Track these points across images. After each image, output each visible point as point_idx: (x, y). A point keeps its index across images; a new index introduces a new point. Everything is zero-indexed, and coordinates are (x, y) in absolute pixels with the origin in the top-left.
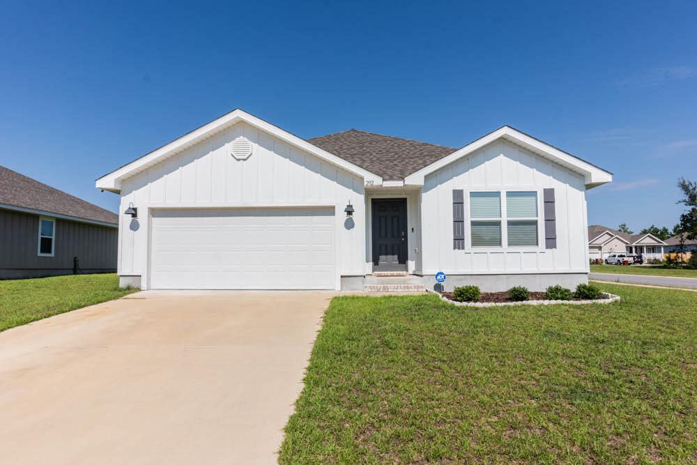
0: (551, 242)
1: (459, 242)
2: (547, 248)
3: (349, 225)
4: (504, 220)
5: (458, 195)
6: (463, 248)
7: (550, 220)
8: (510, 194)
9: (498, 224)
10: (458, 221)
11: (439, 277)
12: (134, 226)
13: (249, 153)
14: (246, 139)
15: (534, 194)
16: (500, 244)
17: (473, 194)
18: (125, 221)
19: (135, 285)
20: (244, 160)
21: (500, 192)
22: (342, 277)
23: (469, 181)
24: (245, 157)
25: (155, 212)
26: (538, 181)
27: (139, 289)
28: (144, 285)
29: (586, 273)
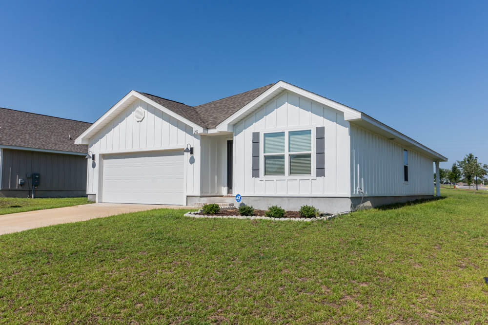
0: (321, 171)
1: (255, 173)
2: (317, 176)
3: (192, 161)
4: (287, 155)
5: (256, 136)
6: (258, 177)
7: (321, 153)
8: (292, 133)
9: (282, 157)
10: (256, 156)
11: (237, 198)
12: (94, 165)
13: (143, 117)
14: (141, 108)
15: (308, 132)
16: (283, 173)
17: (266, 135)
18: (90, 161)
19: (93, 200)
20: (141, 121)
21: (284, 132)
22: (187, 196)
23: (264, 125)
24: (140, 120)
25: (105, 156)
26: (310, 121)
27: (95, 202)
28: (97, 200)
29: (348, 198)
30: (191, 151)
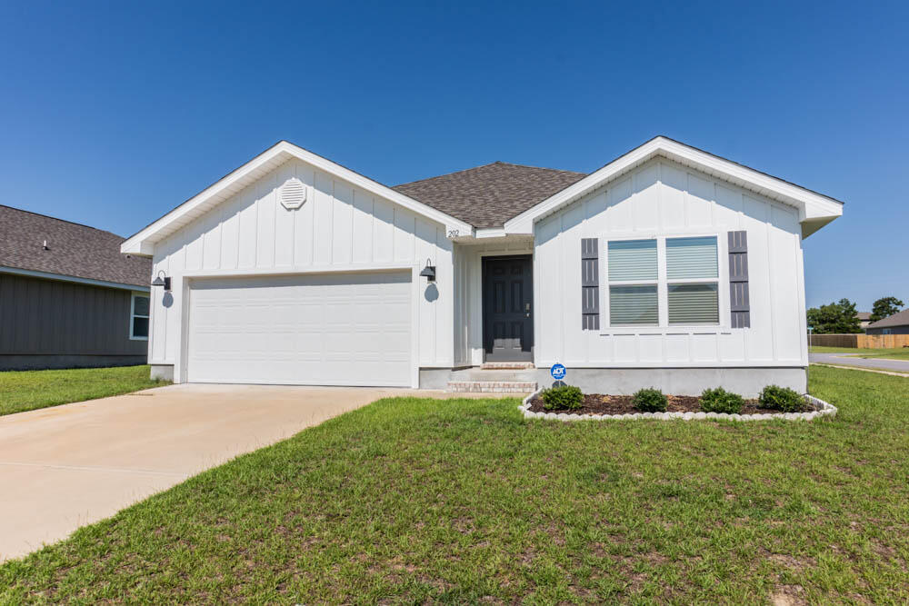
0: (741, 316)
1: (590, 318)
2: (734, 326)
3: (432, 295)
4: (663, 283)
5: (590, 247)
6: (597, 328)
7: (739, 282)
8: (671, 243)
9: (654, 289)
10: (590, 287)
11: (555, 372)
12: (168, 302)
13: (303, 200)
14: (299, 182)
15: (711, 241)
16: (655, 321)
17: (613, 245)
18: (157, 294)
19: (167, 378)
20: (296, 209)
21: (656, 240)
22: (421, 369)
23: (607, 225)
24: (297, 206)
25: (194, 283)
26: (718, 219)
27: (171, 383)
28: (177, 377)
29: (803, 368)
30: (430, 274)
